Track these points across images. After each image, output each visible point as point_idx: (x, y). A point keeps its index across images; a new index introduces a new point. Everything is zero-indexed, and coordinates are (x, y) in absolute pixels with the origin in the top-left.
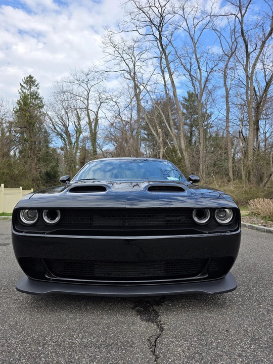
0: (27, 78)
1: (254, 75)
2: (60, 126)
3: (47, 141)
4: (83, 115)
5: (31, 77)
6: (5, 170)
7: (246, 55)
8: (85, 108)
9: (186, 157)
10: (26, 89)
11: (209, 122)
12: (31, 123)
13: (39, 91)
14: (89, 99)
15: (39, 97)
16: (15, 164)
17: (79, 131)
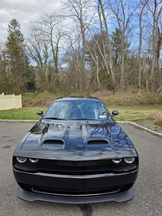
0: (12, 21)
1: (159, 18)
2: (35, 52)
3: (27, 63)
4: (49, 45)
5: (15, 20)
6: (4, 82)
7: (154, 5)
8: (50, 40)
9: (112, 74)
10: (12, 28)
11: (128, 49)
12: (17, 52)
13: (20, 30)
14: (52, 34)
15: (21, 34)
16: (9, 78)
17: (46, 56)
